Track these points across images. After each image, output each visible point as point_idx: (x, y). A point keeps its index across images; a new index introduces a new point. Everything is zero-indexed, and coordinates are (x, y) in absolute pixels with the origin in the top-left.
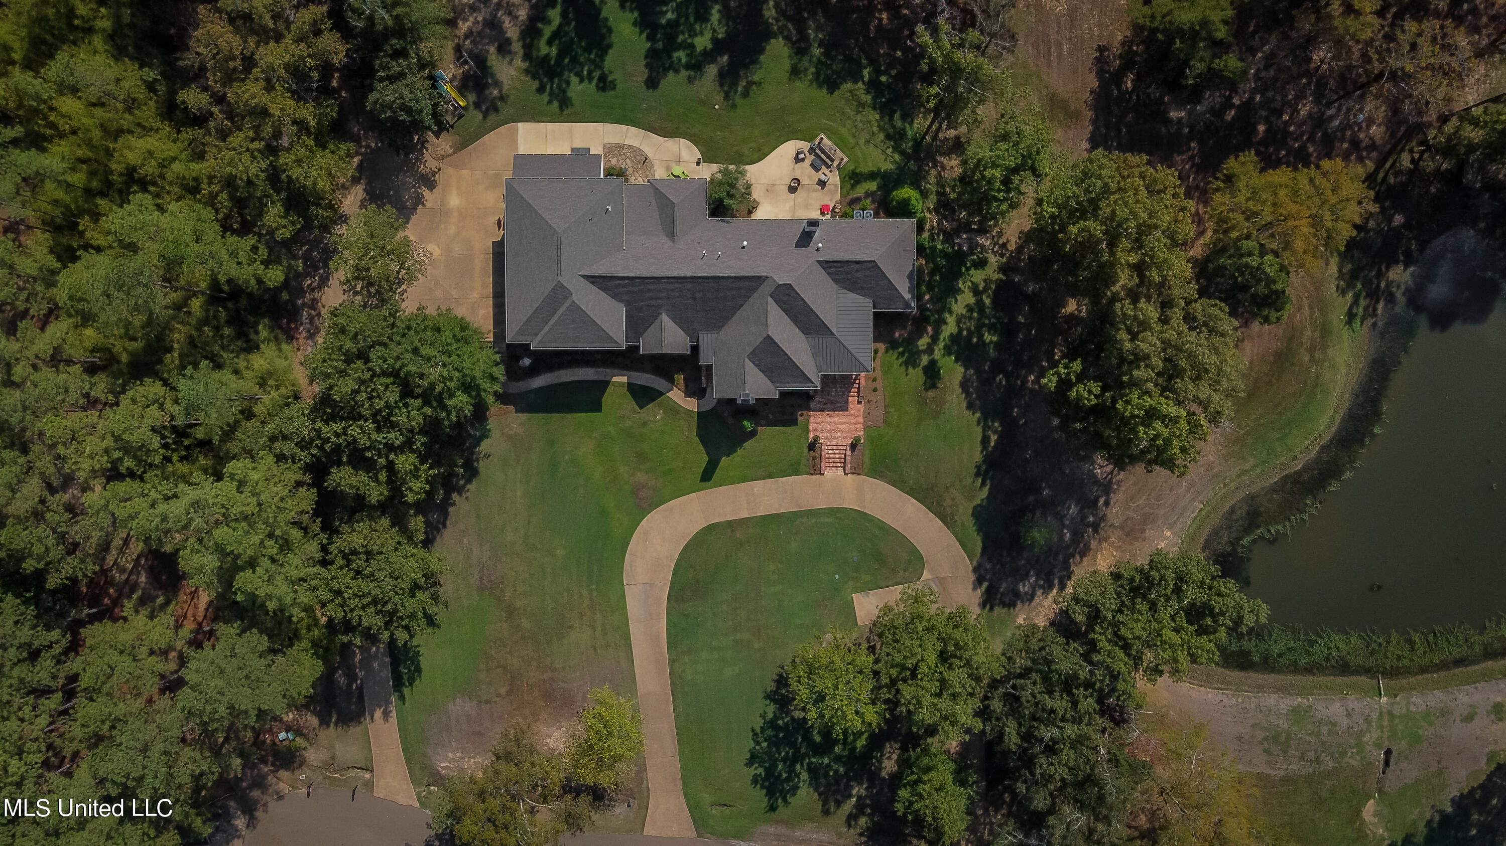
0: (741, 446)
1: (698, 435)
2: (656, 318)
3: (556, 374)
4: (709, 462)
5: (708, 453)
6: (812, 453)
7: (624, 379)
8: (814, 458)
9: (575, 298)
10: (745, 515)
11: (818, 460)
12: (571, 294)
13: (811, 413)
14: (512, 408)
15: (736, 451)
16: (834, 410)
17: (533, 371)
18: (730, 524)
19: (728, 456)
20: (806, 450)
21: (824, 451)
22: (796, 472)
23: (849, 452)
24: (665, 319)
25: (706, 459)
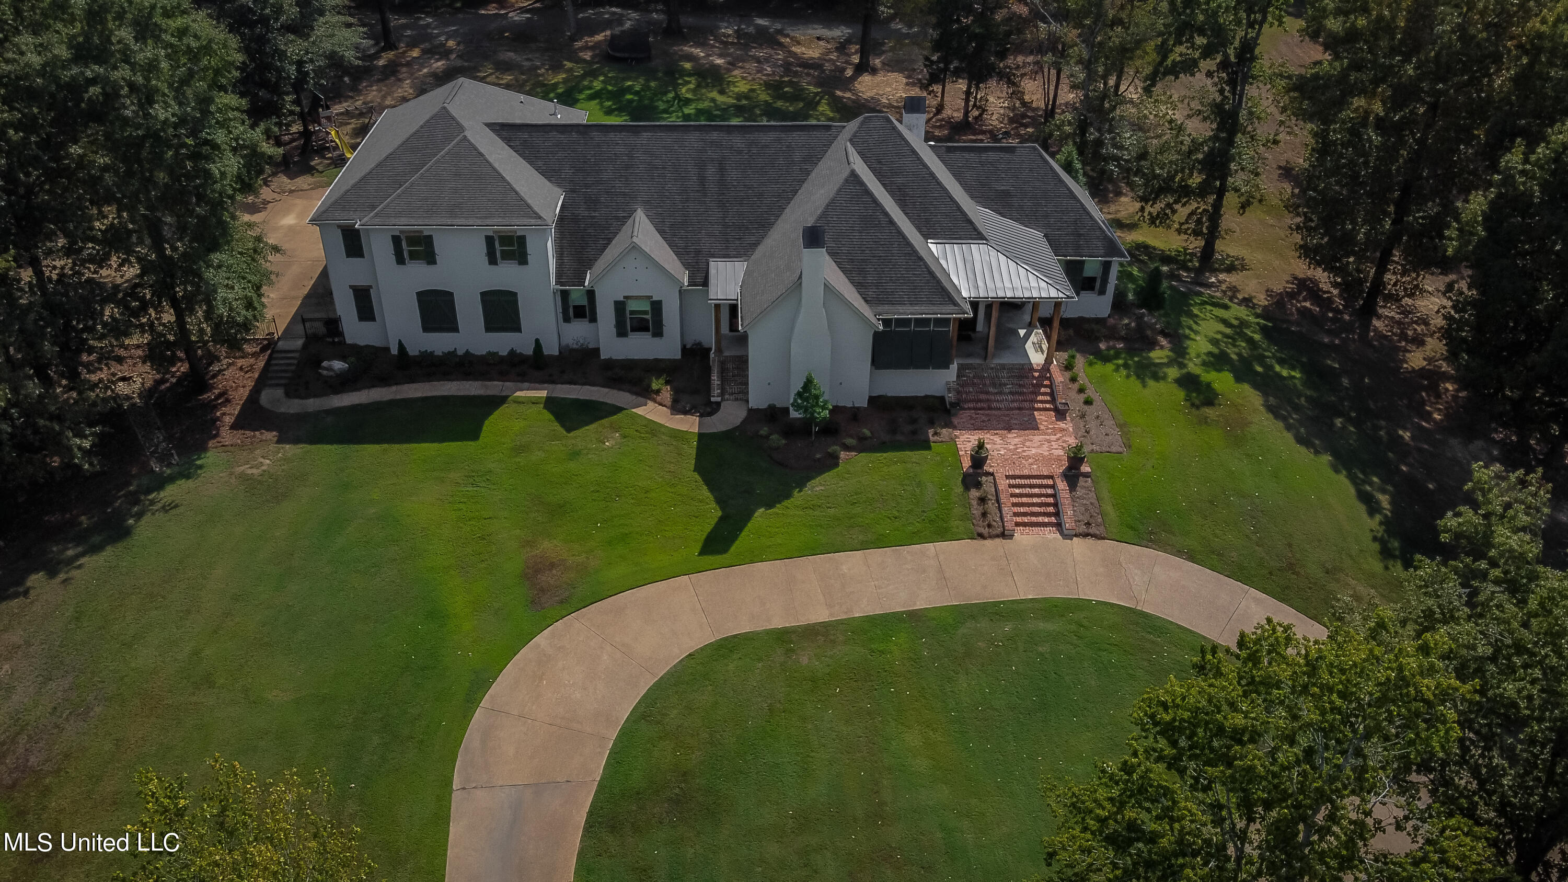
0: (801, 485)
1: (698, 468)
2: (623, 220)
3: (394, 388)
4: (721, 519)
5: (719, 501)
6: (974, 493)
7: (544, 394)
8: (982, 500)
9: (468, 134)
10: (820, 615)
11: (991, 506)
12: (461, 128)
13: (957, 433)
14: (271, 435)
15: (788, 496)
16: (1009, 429)
17: (344, 383)
18: (783, 636)
19: (770, 505)
20: (960, 489)
21: (1003, 483)
22: (942, 533)
23: (1062, 485)
24: (640, 216)
25: (714, 513)
